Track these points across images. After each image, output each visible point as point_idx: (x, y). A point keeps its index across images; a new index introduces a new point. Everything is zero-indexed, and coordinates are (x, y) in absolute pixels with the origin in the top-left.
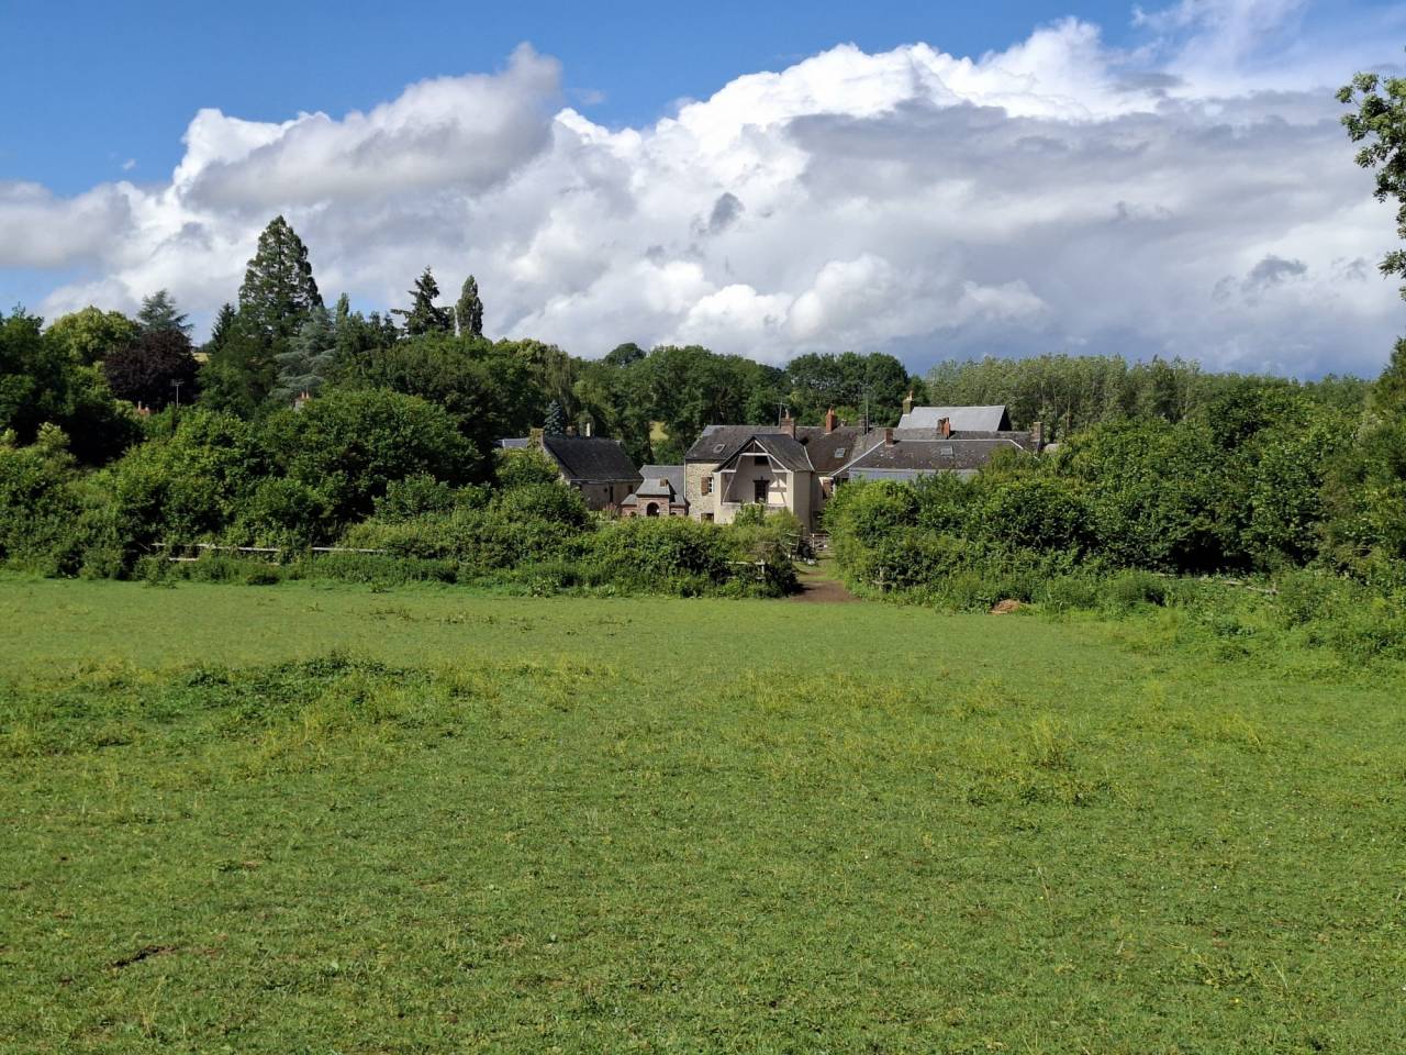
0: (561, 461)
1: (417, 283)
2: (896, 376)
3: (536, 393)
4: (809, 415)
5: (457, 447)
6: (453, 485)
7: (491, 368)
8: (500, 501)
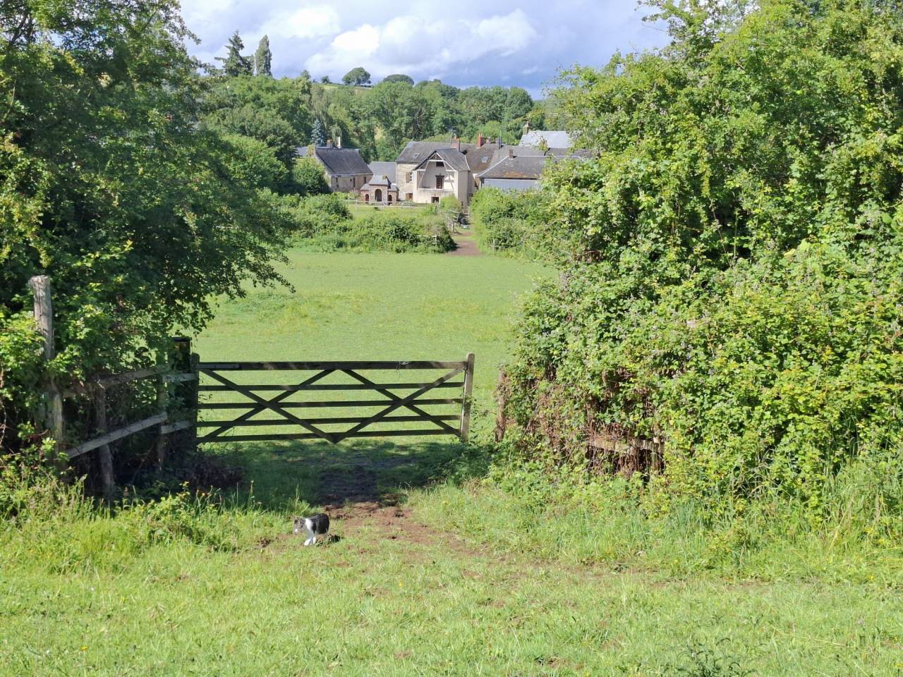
0: (326, 164)
1: (231, 41)
2: (525, 101)
3: (306, 114)
4: (472, 127)
5: (275, 166)
6: (281, 194)
7: (279, 99)
8: (304, 203)
